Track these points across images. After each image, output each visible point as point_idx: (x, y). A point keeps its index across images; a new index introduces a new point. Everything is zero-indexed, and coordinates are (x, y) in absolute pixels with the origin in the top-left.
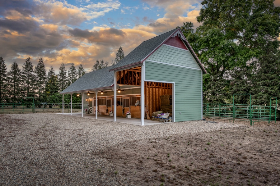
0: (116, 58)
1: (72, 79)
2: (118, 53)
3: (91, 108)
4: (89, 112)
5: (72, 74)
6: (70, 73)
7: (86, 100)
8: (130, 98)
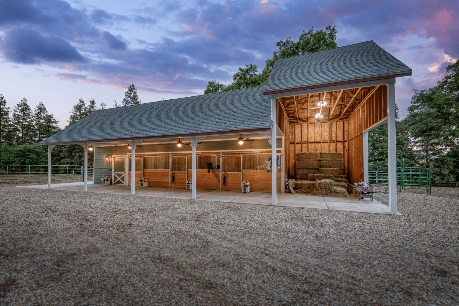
0: (125, 99)
1: (23, 125)
2: (128, 92)
3: (119, 175)
4: (113, 182)
5: (23, 116)
6: (17, 113)
7: (107, 159)
8: (244, 156)
